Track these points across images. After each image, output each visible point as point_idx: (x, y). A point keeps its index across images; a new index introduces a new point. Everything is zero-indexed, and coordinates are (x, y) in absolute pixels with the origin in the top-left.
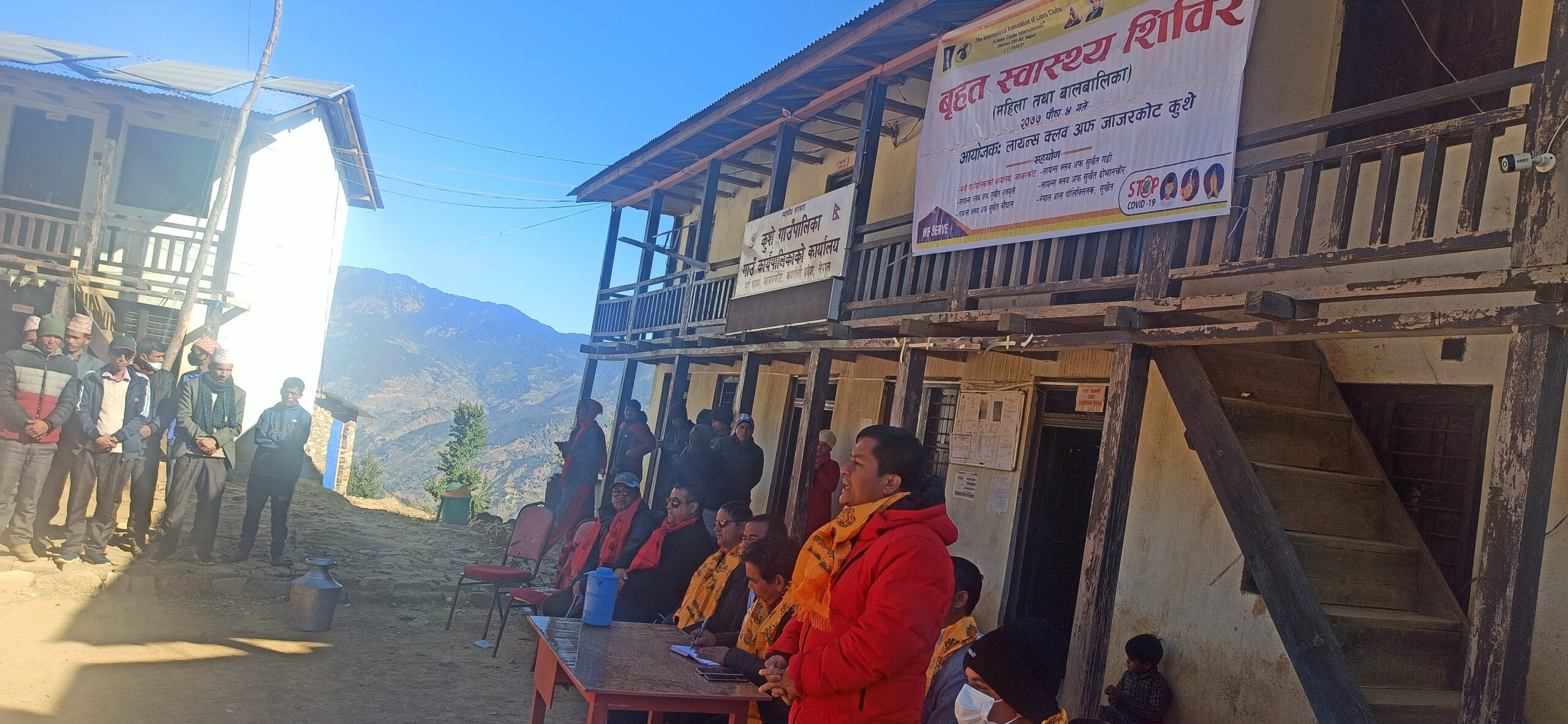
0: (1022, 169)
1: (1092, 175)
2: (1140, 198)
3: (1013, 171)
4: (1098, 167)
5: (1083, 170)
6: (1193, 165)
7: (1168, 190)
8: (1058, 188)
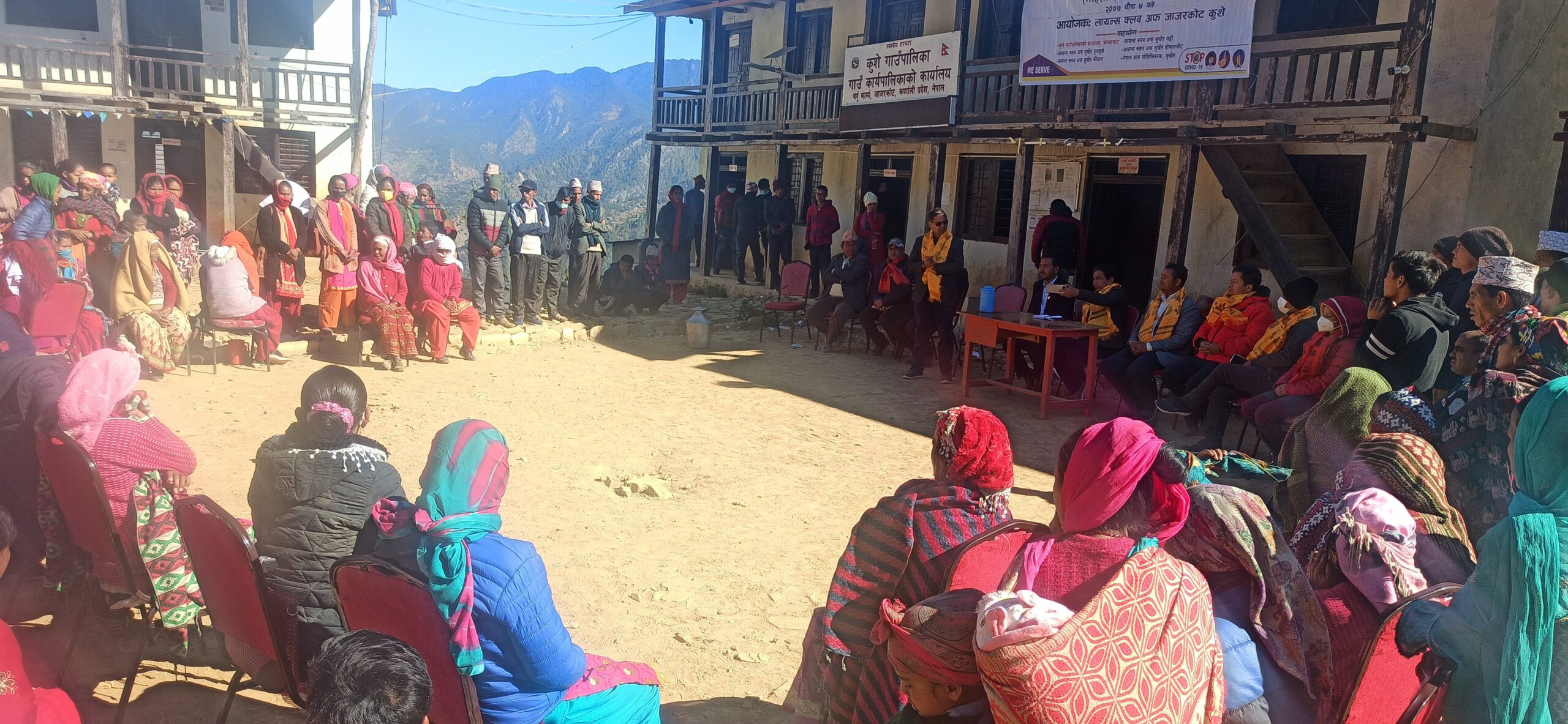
0: (1108, 38)
1: (1160, 47)
2: (1193, 64)
3: (1102, 39)
4: (1164, 43)
5: (1154, 44)
6: (1226, 49)
7: (1211, 61)
8: (1136, 53)
